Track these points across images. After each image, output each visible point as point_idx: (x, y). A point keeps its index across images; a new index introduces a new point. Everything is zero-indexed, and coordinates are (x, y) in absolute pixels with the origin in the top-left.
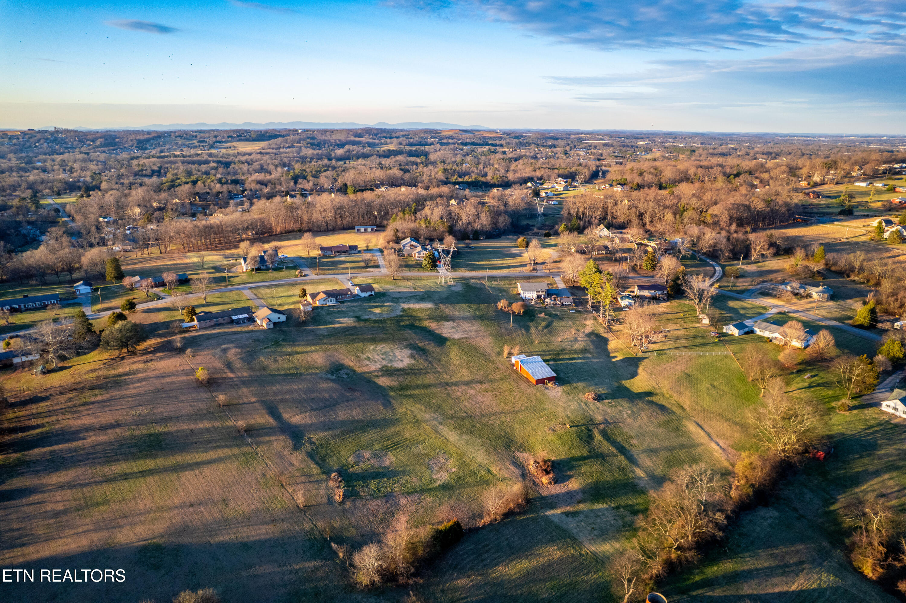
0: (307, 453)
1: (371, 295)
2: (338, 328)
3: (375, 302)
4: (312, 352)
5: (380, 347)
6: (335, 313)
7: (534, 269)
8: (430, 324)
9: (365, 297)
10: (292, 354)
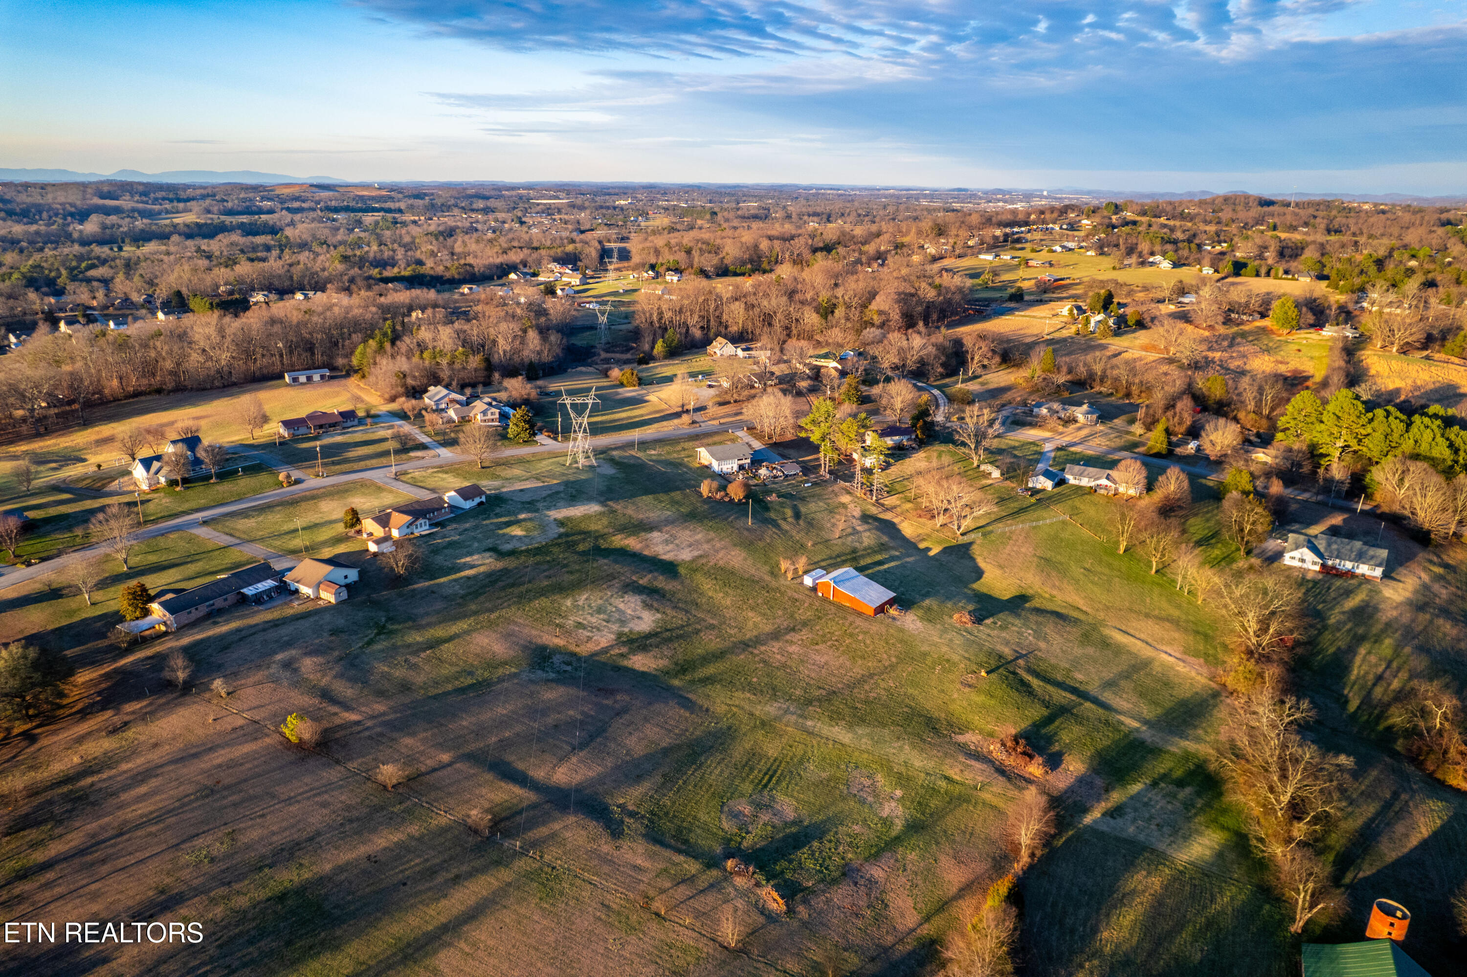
0: (644, 836)
1: (481, 503)
2: (475, 577)
3: (498, 516)
4: (467, 632)
5: (582, 598)
6: (445, 547)
7: (694, 422)
8: (627, 542)
9: (471, 509)
10: (434, 644)
